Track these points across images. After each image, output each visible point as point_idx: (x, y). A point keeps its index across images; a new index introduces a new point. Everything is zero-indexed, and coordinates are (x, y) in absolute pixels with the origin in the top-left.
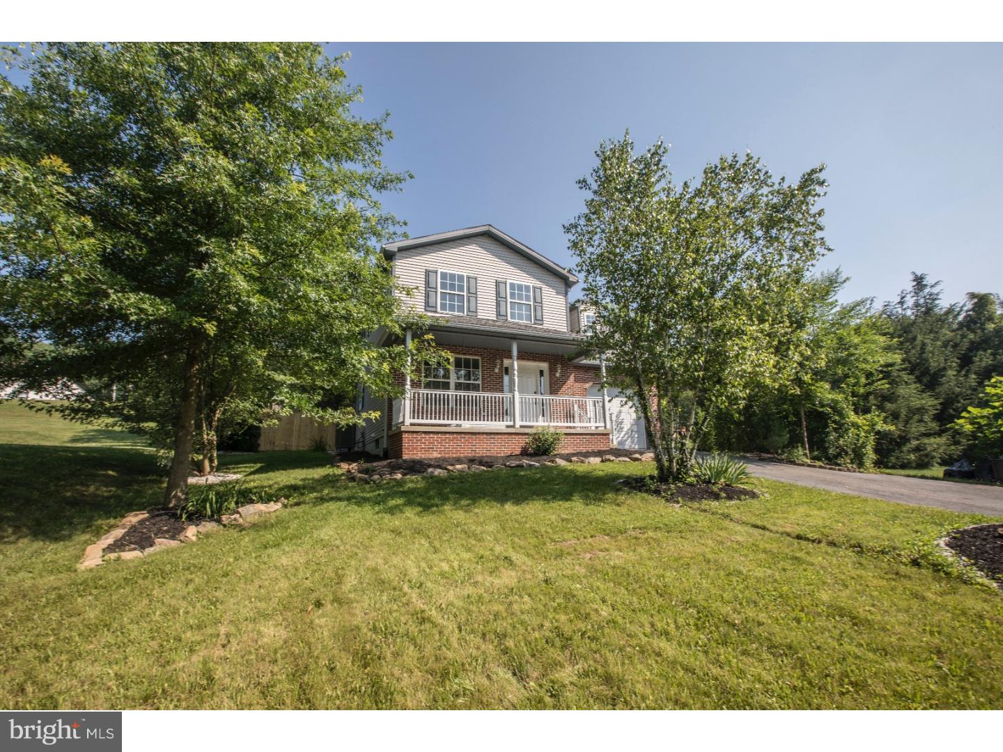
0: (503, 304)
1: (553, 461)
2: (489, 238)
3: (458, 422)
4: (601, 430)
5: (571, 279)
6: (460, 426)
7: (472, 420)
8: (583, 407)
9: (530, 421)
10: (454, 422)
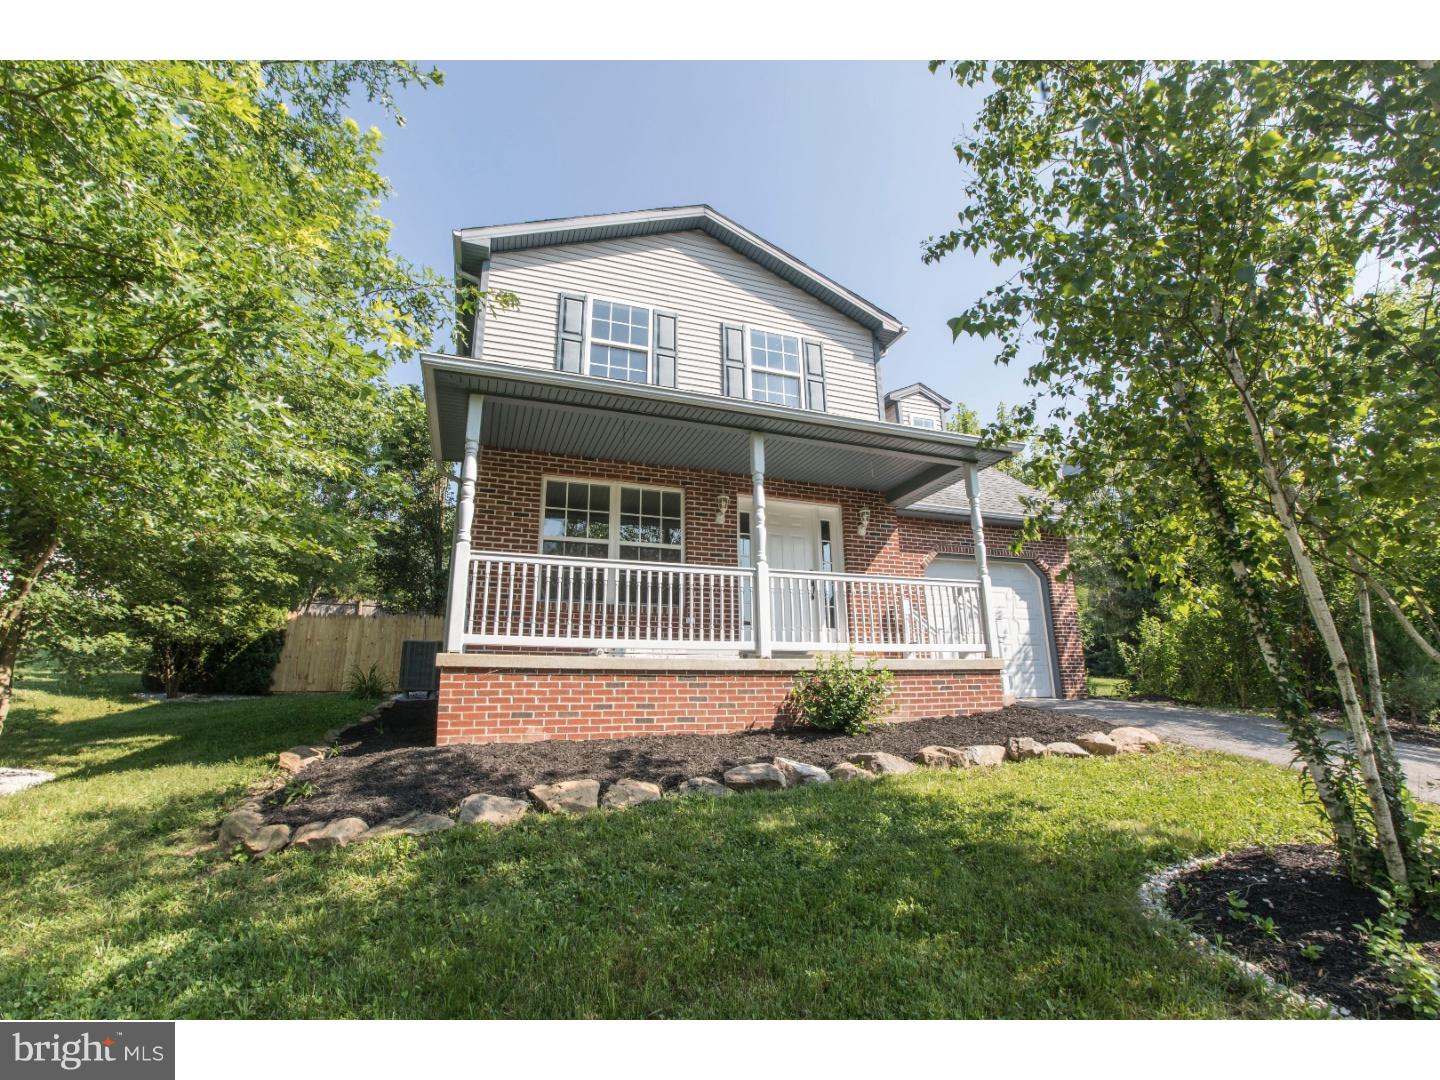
0: (735, 375)
1: (866, 762)
2: (703, 232)
3: (615, 642)
4: (976, 661)
5: (886, 326)
6: (622, 652)
7: (654, 636)
8: (919, 603)
9: (799, 639)
10: (604, 643)
